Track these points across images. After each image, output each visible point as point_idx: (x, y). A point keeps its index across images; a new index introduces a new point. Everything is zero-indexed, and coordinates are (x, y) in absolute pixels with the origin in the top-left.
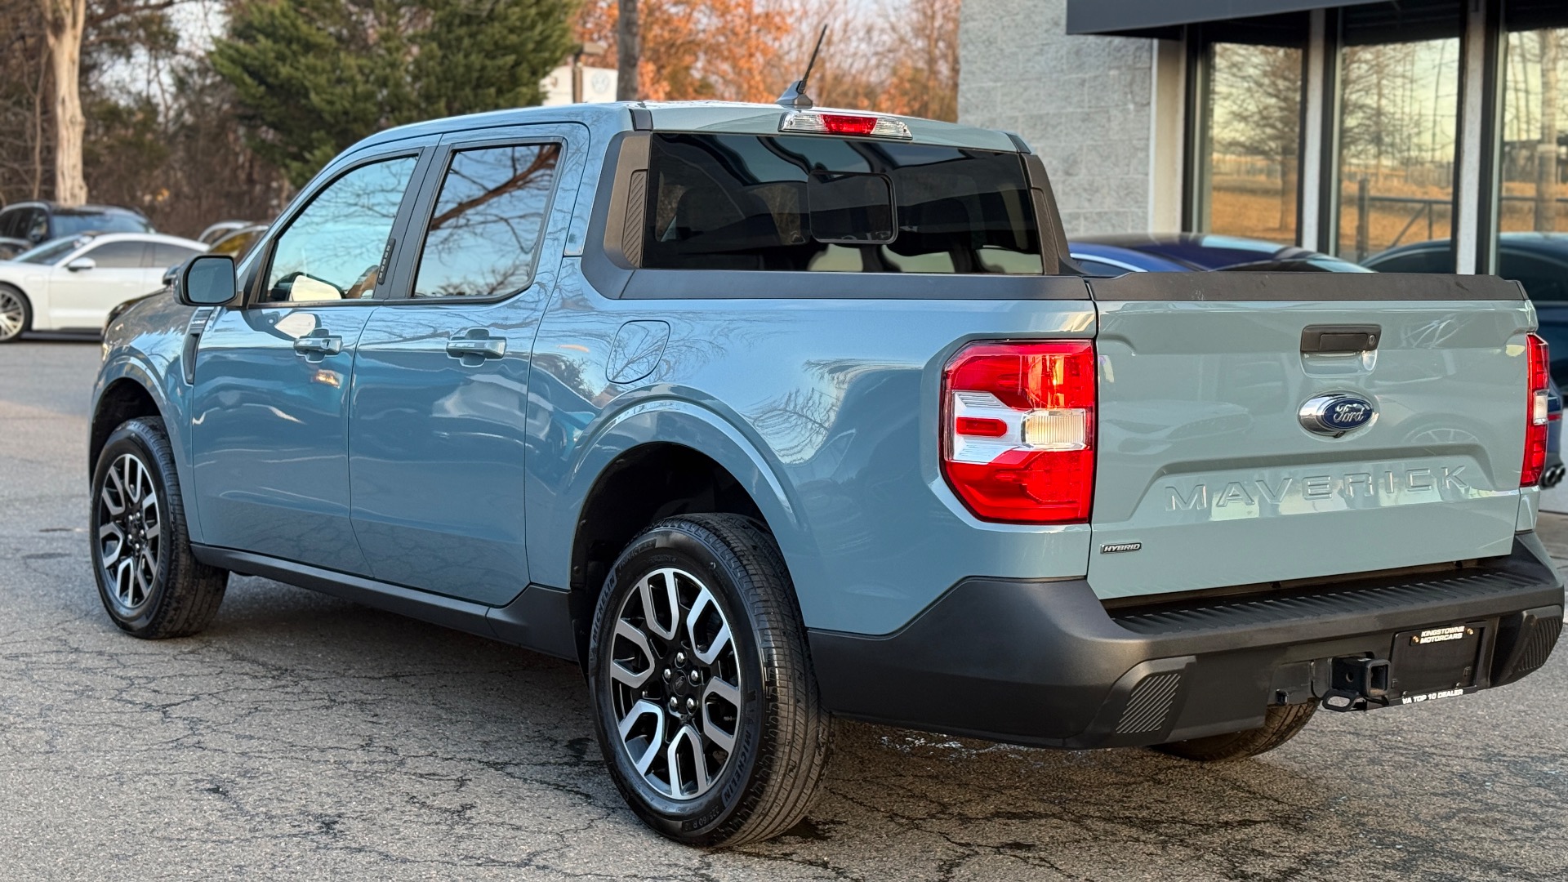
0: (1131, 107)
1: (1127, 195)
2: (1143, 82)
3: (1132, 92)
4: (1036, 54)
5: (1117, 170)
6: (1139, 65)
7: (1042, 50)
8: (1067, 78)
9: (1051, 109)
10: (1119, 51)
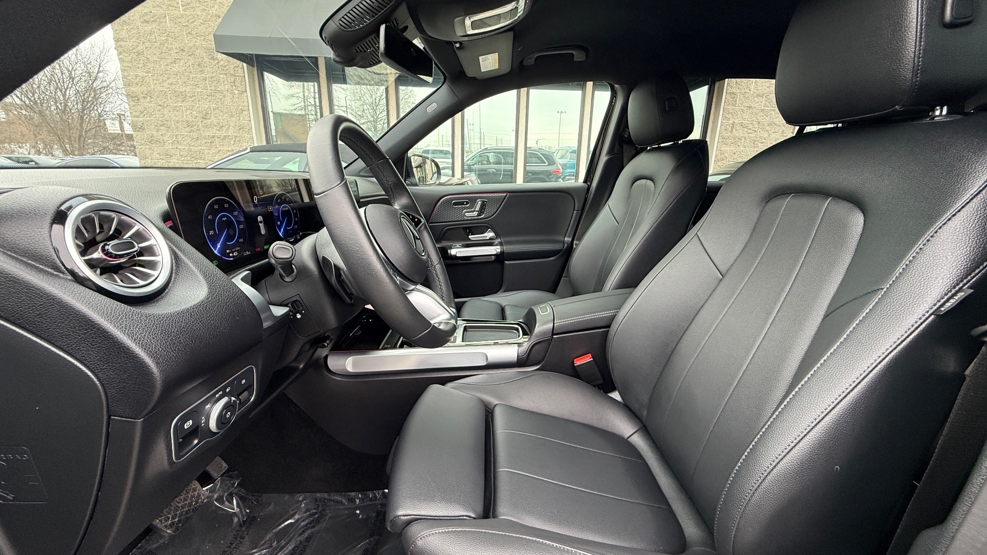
0: (236, 92)
1: (240, 129)
2: (241, 82)
3: (235, 86)
4: (172, 63)
5: (233, 119)
6: (237, 75)
7: (175, 61)
8: (194, 76)
9: (188, 89)
10: (225, 67)
